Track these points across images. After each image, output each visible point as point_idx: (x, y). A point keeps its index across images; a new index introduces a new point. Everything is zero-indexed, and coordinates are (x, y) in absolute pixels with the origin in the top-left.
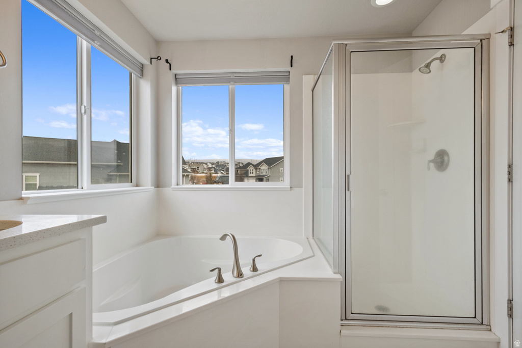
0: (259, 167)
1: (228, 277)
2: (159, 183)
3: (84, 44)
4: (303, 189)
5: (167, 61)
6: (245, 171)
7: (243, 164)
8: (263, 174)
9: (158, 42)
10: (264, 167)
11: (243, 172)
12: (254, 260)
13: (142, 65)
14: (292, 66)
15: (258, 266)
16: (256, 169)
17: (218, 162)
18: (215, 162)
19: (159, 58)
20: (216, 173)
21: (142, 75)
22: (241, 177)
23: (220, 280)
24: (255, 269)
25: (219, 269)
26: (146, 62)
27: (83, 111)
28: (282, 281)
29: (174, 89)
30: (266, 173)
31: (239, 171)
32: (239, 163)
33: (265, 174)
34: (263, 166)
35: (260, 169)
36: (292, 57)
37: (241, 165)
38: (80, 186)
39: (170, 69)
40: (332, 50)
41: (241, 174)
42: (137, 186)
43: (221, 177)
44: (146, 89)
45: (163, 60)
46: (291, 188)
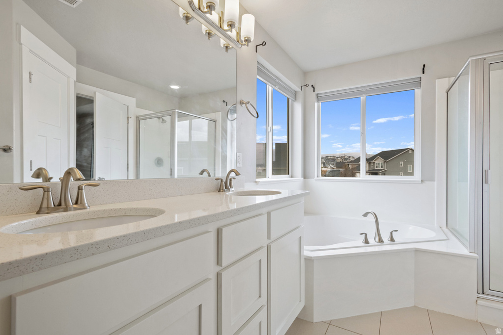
0: (373, 161)
1: (371, 241)
2: (305, 176)
3: (270, 89)
4: (436, 182)
5: (312, 86)
6: (357, 166)
7: (354, 157)
8: (378, 168)
9: (305, 73)
10: (380, 161)
11: (354, 166)
12: (391, 233)
13: (296, 92)
14: (423, 73)
15: (395, 238)
16: (370, 163)
17: (328, 156)
18: (324, 157)
19: (307, 85)
20: (326, 167)
21: (296, 99)
22: (353, 171)
23: (367, 242)
24: (392, 240)
25: (366, 235)
26: (298, 89)
27: (269, 130)
28: (417, 251)
29: (316, 104)
30: (382, 167)
31: (350, 166)
32: (350, 157)
33: (380, 168)
34: (379, 159)
35: (374, 163)
36: (424, 66)
37: (352, 159)
38: (267, 177)
39: (314, 91)
40: (468, 64)
41: (353, 169)
42: (292, 177)
43: (331, 171)
44: (298, 109)
45: (310, 86)
46: (422, 181)
